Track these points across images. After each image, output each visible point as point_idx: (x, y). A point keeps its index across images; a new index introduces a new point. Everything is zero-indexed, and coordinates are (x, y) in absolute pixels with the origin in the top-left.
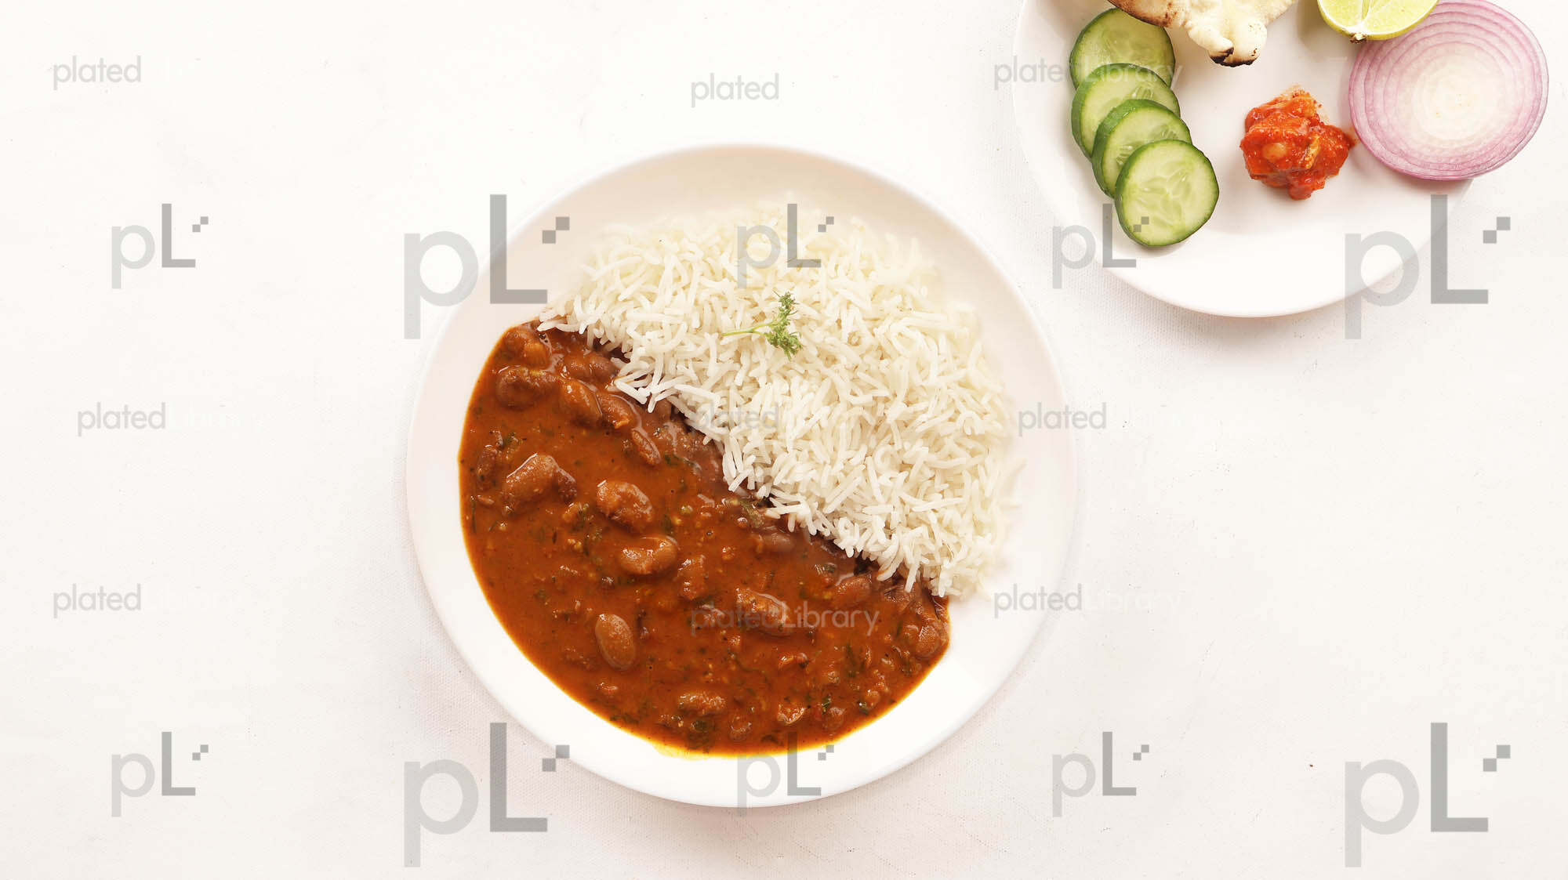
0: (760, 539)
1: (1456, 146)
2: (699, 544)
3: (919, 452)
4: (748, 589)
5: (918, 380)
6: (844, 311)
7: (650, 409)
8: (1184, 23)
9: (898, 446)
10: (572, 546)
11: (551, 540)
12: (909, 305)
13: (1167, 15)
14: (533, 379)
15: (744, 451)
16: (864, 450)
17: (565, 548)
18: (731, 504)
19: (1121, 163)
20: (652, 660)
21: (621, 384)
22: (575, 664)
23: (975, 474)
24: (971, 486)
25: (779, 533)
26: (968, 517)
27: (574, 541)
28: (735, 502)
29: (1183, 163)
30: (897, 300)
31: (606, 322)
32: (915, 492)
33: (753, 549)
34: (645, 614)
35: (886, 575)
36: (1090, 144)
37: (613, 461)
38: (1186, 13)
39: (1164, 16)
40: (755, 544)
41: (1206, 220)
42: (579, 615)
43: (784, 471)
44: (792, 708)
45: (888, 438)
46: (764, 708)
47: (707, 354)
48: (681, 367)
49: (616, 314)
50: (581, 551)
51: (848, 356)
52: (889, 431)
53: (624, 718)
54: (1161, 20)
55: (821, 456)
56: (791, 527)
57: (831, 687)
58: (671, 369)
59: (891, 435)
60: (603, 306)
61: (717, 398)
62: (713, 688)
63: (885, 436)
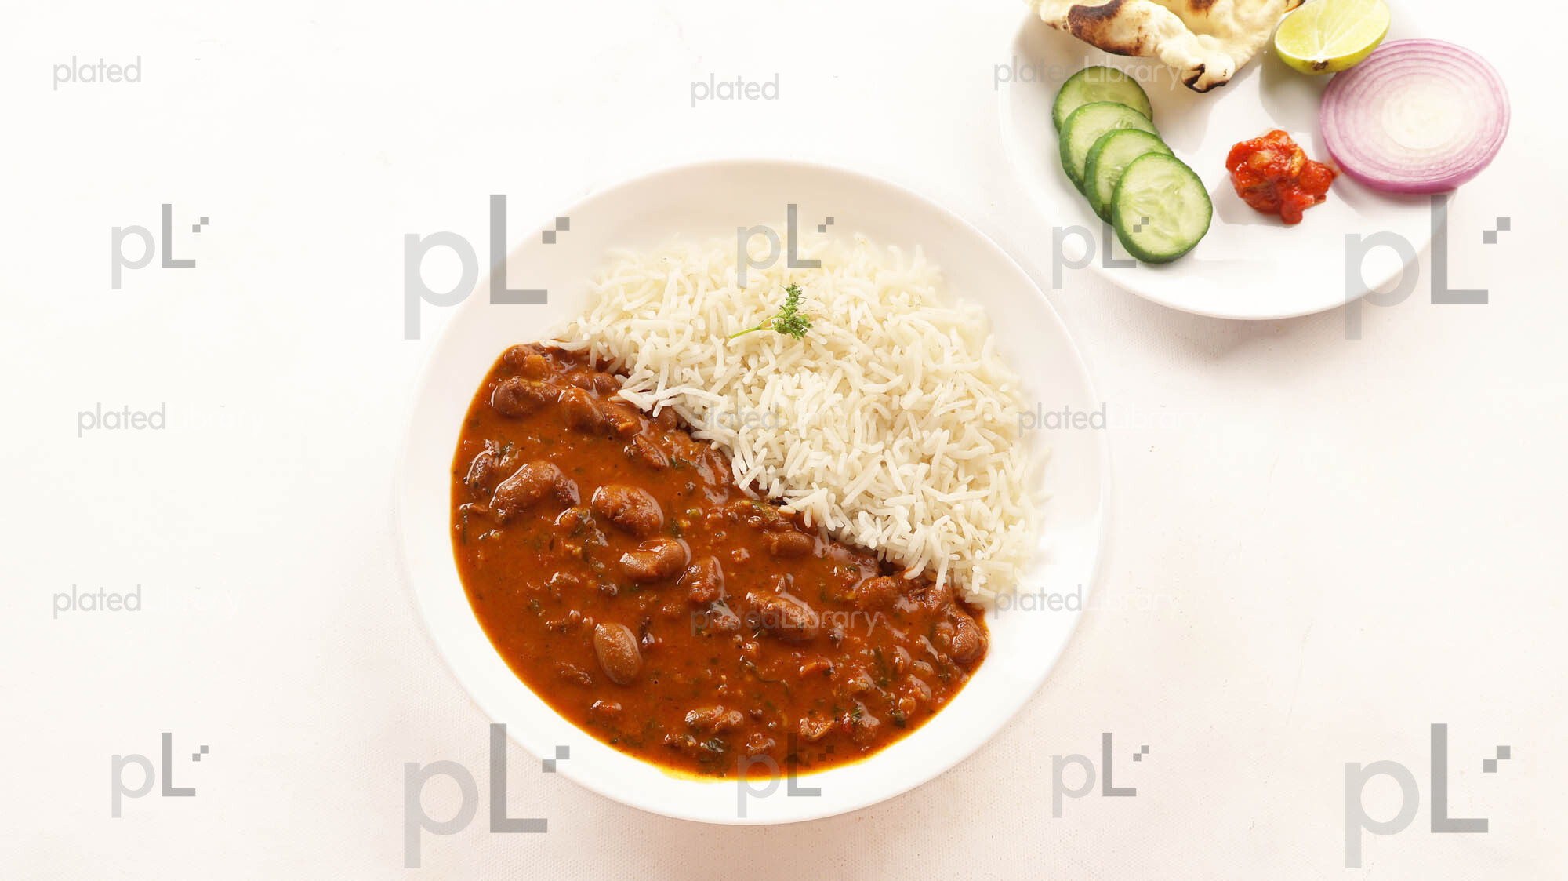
0: (775, 538)
1: (1433, 153)
2: (709, 548)
3: (938, 439)
4: (764, 591)
5: (932, 366)
6: (852, 308)
7: (655, 414)
8: (1156, 47)
9: (916, 436)
10: (570, 551)
11: (548, 548)
12: (917, 301)
13: (1138, 40)
14: (533, 388)
15: (754, 450)
16: (880, 445)
17: (562, 554)
18: (743, 505)
19: (1113, 183)
20: (658, 674)
21: (626, 394)
22: (572, 681)
23: (999, 466)
24: (996, 479)
25: (795, 530)
26: (997, 511)
27: (572, 546)
28: (746, 502)
29: (1173, 176)
30: (905, 296)
31: (609, 334)
32: (938, 486)
33: (768, 550)
34: (649, 623)
35: (913, 573)
36: (1081, 172)
37: (615, 466)
38: (1156, 36)
39: (1136, 41)
40: (770, 542)
41: (1204, 234)
42: (577, 624)
43: (798, 461)
44: (818, 721)
45: (906, 431)
46: (785, 723)
47: (713, 358)
48: (688, 372)
49: (621, 327)
50: (580, 557)
51: (858, 348)
52: (906, 425)
53: (625, 741)
54: (1133, 46)
55: (836, 444)
56: (808, 522)
57: (862, 695)
58: (677, 376)
59: (908, 428)
60: (607, 320)
61: (724, 402)
62: (728, 702)
63: (902, 430)
